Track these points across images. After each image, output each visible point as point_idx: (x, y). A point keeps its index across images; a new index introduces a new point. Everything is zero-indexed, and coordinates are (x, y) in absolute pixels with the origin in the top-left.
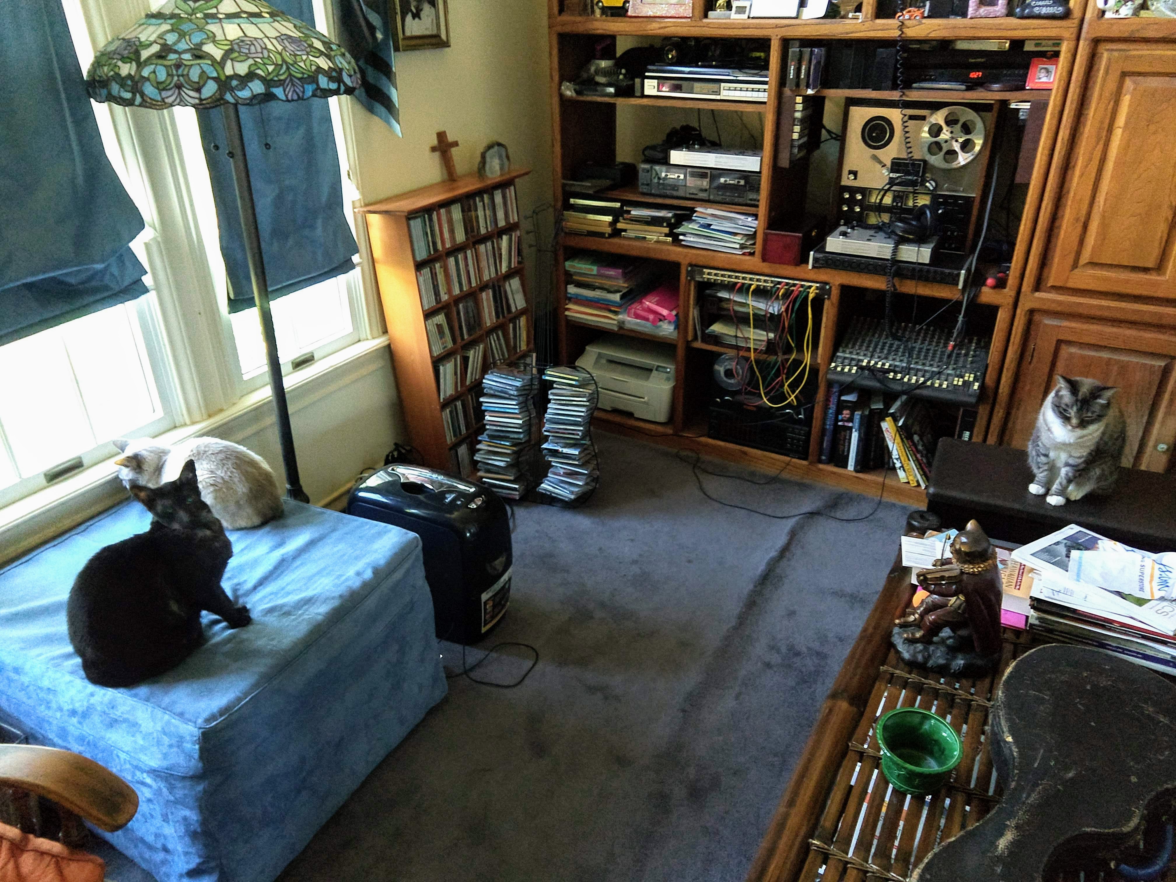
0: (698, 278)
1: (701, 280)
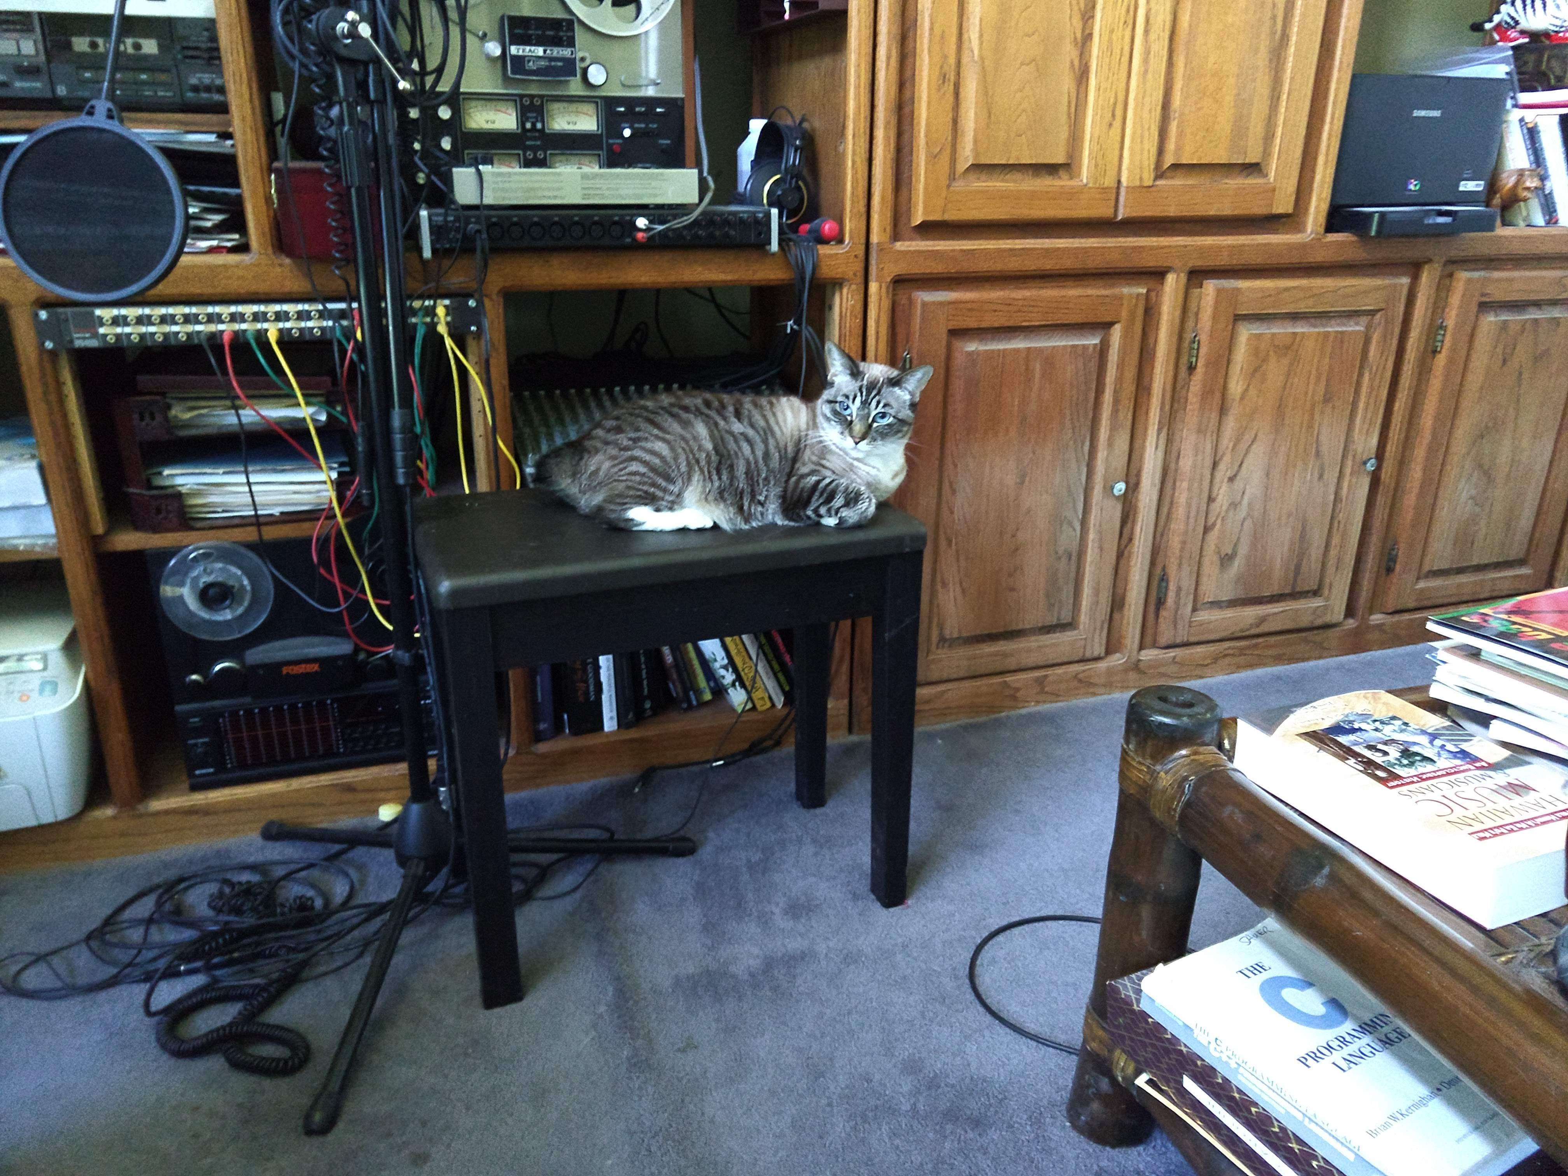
0: (83, 341)
1: (93, 343)
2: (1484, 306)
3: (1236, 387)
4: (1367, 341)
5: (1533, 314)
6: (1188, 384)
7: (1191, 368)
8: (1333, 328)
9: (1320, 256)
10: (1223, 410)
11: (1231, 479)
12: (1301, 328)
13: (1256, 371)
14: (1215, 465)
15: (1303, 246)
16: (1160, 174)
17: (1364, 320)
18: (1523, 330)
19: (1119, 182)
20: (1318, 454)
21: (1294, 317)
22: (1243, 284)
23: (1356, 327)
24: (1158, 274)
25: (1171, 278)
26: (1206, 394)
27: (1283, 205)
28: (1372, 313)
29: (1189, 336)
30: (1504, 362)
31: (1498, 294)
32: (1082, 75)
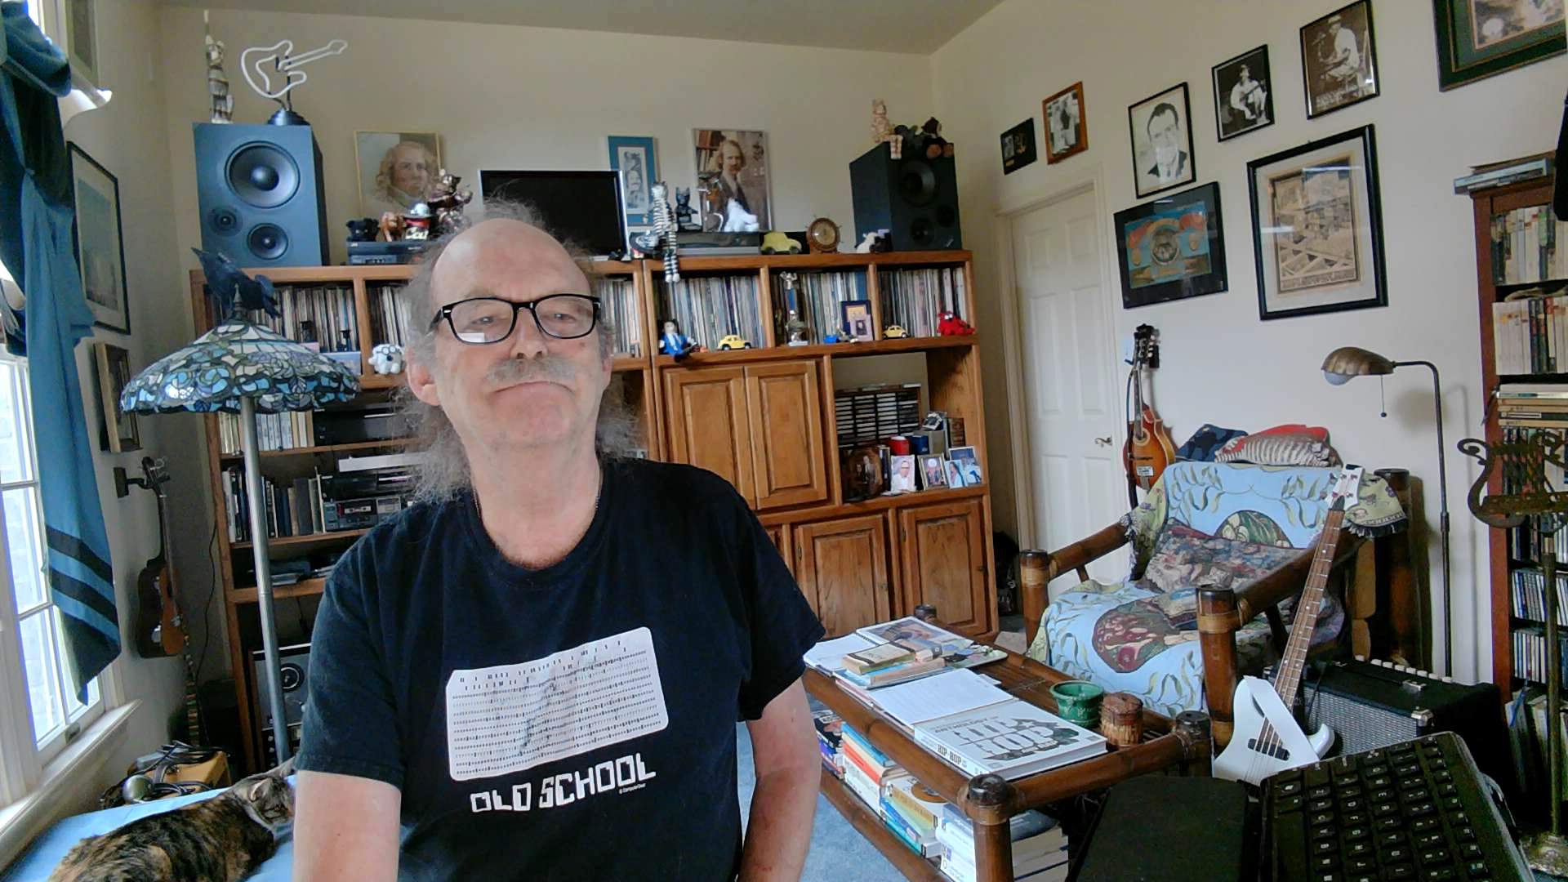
2: (918, 522)
3: (820, 562)
4: (871, 540)
5: (941, 522)
6: (800, 563)
7: (800, 558)
8: (856, 537)
9: (844, 512)
10: (816, 572)
11: (826, 598)
12: (842, 538)
13: (826, 556)
14: (818, 594)
15: (834, 509)
16: (770, 493)
17: (868, 532)
18: (938, 529)
19: (756, 498)
20: (861, 584)
21: (839, 534)
22: (814, 525)
23: (865, 536)
24: (780, 526)
25: (784, 527)
26: (807, 566)
27: (824, 497)
28: (870, 529)
29: (797, 547)
30: (934, 542)
31: (921, 517)
32: (735, 466)
